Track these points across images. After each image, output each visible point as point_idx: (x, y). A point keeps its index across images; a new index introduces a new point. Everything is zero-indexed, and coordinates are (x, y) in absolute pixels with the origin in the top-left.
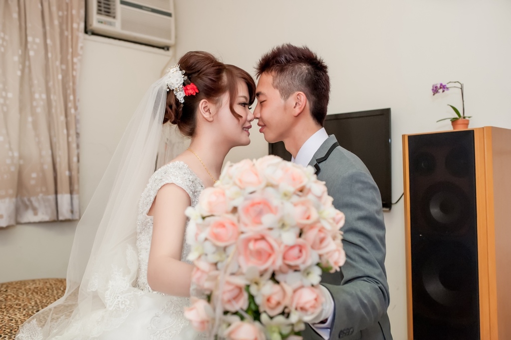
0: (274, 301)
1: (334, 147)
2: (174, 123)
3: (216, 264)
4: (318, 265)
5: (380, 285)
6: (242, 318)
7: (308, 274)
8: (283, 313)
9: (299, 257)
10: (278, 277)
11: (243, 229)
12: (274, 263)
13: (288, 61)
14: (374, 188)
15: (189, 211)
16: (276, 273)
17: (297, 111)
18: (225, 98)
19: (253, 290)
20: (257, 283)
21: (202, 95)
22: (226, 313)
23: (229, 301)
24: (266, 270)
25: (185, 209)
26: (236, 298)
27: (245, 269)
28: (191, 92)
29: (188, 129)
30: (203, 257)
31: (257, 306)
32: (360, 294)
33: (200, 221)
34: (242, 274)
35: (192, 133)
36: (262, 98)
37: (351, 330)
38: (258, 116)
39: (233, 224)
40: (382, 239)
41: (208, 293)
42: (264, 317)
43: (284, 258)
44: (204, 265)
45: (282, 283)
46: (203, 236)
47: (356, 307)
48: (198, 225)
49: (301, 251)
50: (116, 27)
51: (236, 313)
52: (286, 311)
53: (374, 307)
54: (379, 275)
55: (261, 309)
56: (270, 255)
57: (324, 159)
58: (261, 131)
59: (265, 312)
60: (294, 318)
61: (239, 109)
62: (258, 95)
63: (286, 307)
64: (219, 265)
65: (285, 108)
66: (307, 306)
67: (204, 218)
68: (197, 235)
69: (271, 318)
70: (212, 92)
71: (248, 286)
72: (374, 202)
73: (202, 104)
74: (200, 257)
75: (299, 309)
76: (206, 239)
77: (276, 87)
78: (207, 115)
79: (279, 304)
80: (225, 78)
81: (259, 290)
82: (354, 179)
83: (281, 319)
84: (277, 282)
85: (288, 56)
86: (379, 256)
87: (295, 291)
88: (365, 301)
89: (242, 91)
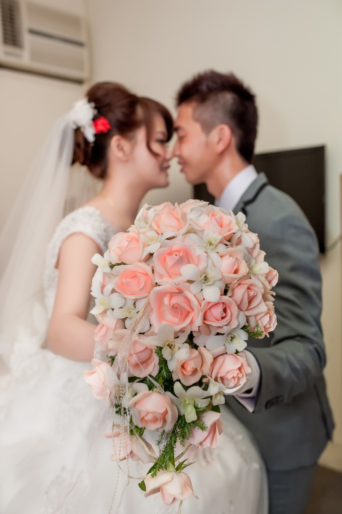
0: (190, 368)
1: (263, 187)
2: (83, 164)
3: (124, 320)
4: (244, 328)
5: (316, 345)
6: (151, 387)
7: (232, 338)
8: (200, 383)
9: (223, 318)
10: (196, 341)
11: (157, 280)
12: (191, 323)
13: (211, 90)
14: (308, 233)
15: (96, 259)
16: (194, 334)
17: (221, 147)
18: (141, 135)
19: (166, 354)
20: (170, 346)
21: (115, 130)
22: (132, 379)
23: (136, 365)
24: (182, 331)
25: (93, 255)
26: (145, 362)
27: (156, 328)
28: (101, 128)
29: (98, 170)
30: (109, 312)
31: (169, 373)
32: (291, 358)
33: (108, 270)
34: (153, 334)
35: (103, 175)
36: (181, 133)
37: (281, 398)
38: (178, 153)
39: (146, 274)
40: (319, 293)
41: (112, 354)
42: (177, 387)
43: (205, 318)
44: (110, 321)
45: (201, 348)
46: (109, 288)
47: (285, 372)
48: (105, 274)
49: (225, 310)
50: (24, 58)
51: (143, 381)
52: (204, 380)
53: (307, 372)
54: (315, 334)
55: (175, 378)
56: (188, 313)
57: (252, 201)
58: (182, 171)
59: (179, 381)
60: (213, 389)
61: (156, 147)
62: (177, 129)
63: (203, 377)
64: (127, 323)
65: (207, 145)
66: (230, 376)
67: (112, 266)
68: (103, 287)
69: (186, 388)
70: (126, 127)
71: (160, 349)
72: (308, 249)
73: (115, 141)
74: (105, 312)
75: (219, 380)
76: (113, 291)
77: (197, 120)
78: (120, 154)
79: (195, 371)
80: (140, 112)
81: (172, 355)
82: (287, 223)
83: (197, 390)
84: (196, 347)
85: (211, 85)
86: (315, 312)
87: (215, 359)
88: (297, 366)
89: (159, 127)
